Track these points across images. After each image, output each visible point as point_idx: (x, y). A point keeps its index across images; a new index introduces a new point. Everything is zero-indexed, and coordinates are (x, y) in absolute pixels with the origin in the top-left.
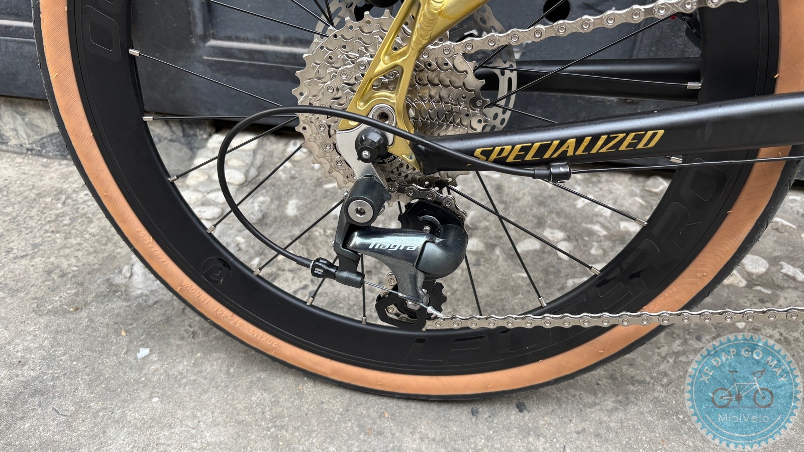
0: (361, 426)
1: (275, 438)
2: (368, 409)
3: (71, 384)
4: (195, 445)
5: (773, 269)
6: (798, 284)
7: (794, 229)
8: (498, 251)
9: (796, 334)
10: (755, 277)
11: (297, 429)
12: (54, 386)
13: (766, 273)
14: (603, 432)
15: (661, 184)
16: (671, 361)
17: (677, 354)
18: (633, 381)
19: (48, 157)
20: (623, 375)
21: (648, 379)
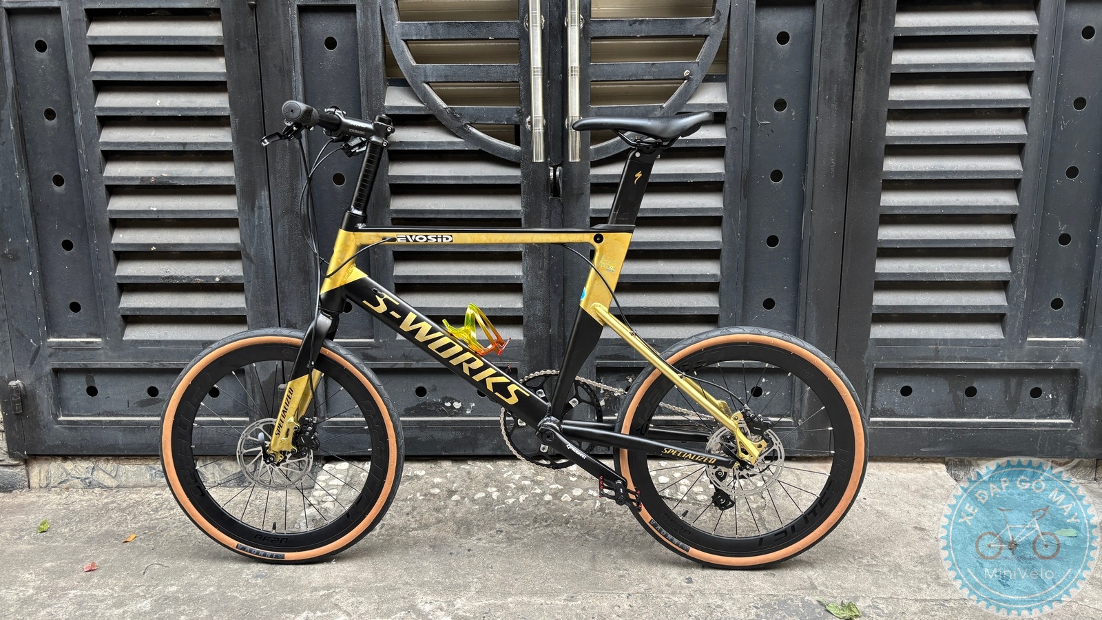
8: (466, 499)
14: (500, 554)
17: (536, 528)
19: (230, 487)
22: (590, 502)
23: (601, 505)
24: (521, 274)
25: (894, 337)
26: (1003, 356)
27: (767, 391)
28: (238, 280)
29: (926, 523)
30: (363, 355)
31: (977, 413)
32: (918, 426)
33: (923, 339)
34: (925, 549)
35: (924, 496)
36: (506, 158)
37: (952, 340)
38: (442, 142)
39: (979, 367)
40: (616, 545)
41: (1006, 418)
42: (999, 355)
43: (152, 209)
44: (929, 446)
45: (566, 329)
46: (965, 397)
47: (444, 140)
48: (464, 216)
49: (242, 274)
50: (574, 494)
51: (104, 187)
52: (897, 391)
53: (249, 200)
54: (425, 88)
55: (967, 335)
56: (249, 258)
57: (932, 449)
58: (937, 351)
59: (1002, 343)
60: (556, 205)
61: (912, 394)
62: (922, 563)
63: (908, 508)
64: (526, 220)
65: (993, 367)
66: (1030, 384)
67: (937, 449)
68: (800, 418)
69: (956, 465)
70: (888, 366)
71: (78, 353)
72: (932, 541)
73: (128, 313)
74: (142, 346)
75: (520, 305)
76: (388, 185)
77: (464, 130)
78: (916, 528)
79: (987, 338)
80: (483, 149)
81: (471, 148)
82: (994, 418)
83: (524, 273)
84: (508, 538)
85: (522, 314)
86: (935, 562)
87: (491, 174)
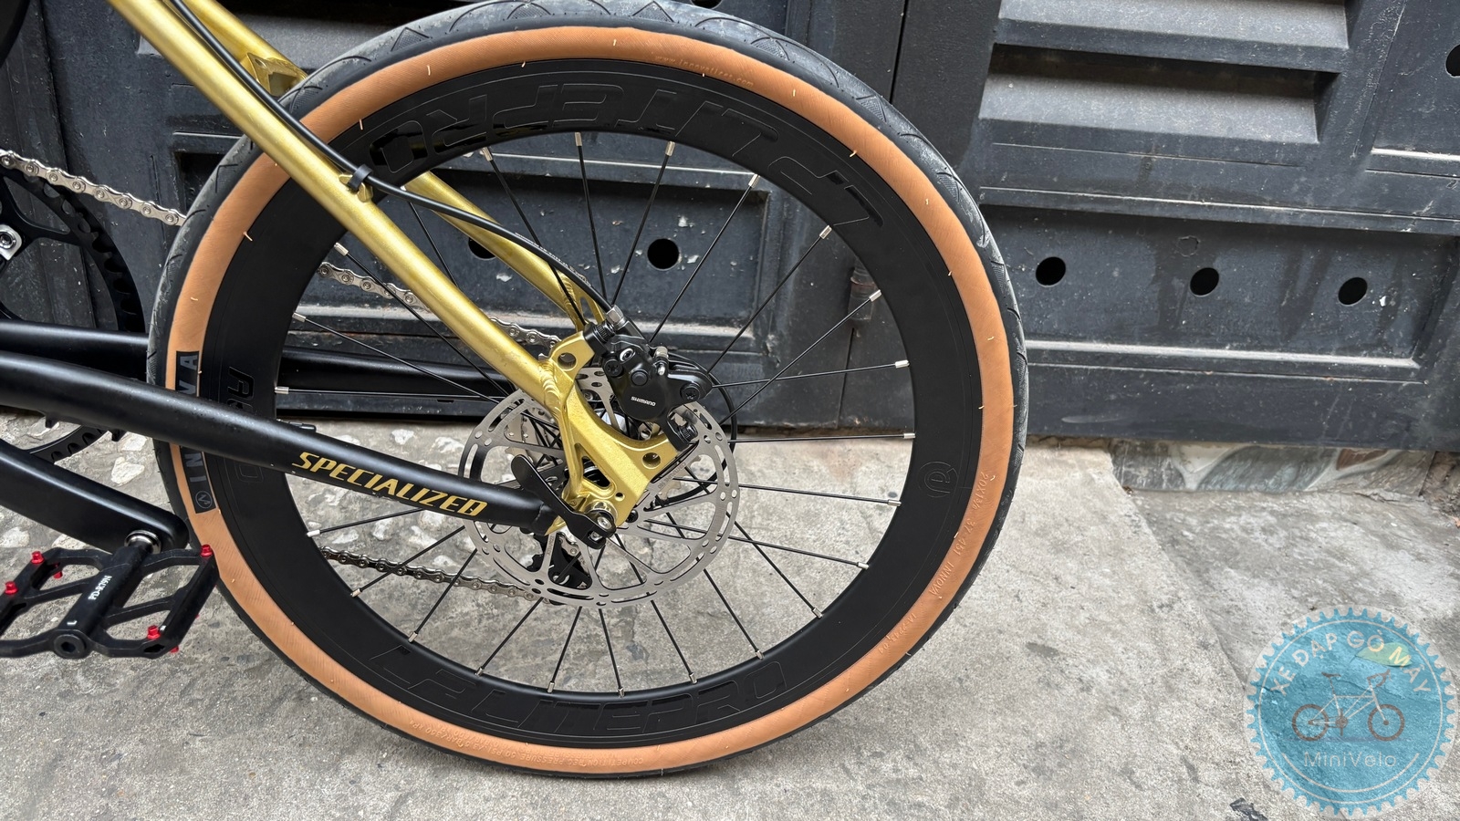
25: (1042, 120)
26: (1304, 190)
27: (691, 255)
29: (1058, 634)
31: (1208, 335)
32: (1066, 361)
33: (1118, 133)
34: (1052, 716)
35: (1059, 548)
37: (1189, 139)
39: (1240, 219)
41: (1271, 349)
42: (1296, 188)
44: (1084, 412)
45: (51, 17)
46: (1190, 293)
52: (1028, 270)
55: (1230, 129)
57: (1090, 419)
58: (1146, 167)
59: (1309, 157)
61: (1063, 281)
62: (1039, 771)
63: (1018, 584)
65: (1272, 220)
66: (1345, 268)
67: (1101, 419)
68: (773, 329)
69: (1133, 454)
70: (1016, 202)
72: (1070, 689)
78: (1032, 646)
79: (1277, 139)
82: (1242, 348)
86: (1074, 765)
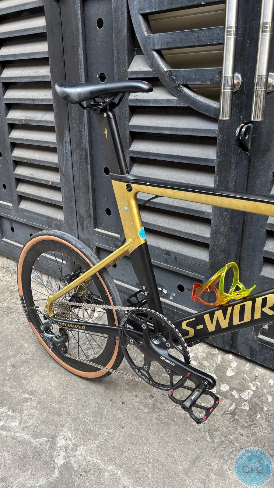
0: (84, 393)
1: (65, 389)
2: (88, 390)
3: (34, 362)
4: (49, 384)
5: (230, 391)
6: (233, 399)
7: (248, 380)
9: (219, 414)
10: (221, 392)
11: (70, 389)
12: (31, 361)
13: (226, 392)
14: (138, 417)
15: (216, 351)
16: (173, 407)
18: (158, 408)
20: (157, 405)
21: (163, 409)
22: (228, 401)
23: (235, 409)
24: (211, 211)
28: (58, 185)
30: (114, 244)
36: (207, 114)
38: (162, 100)
40: (222, 456)
43: (24, 138)
47: (164, 98)
48: (174, 160)
49: (60, 182)
50: (221, 388)
51: (7, 124)
53: (60, 137)
54: (153, 55)
56: (62, 173)
60: (243, 158)
64: (218, 168)
71: (5, 210)
73: (19, 194)
74: (25, 212)
75: (208, 235)
76: (128, 132)
77: (178, 90)
80: (190, 106)
81: (182, 105)
83: (213, 211)
84: (154, 405)
85: (209, 243)
87: (195, 128)
